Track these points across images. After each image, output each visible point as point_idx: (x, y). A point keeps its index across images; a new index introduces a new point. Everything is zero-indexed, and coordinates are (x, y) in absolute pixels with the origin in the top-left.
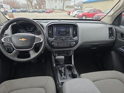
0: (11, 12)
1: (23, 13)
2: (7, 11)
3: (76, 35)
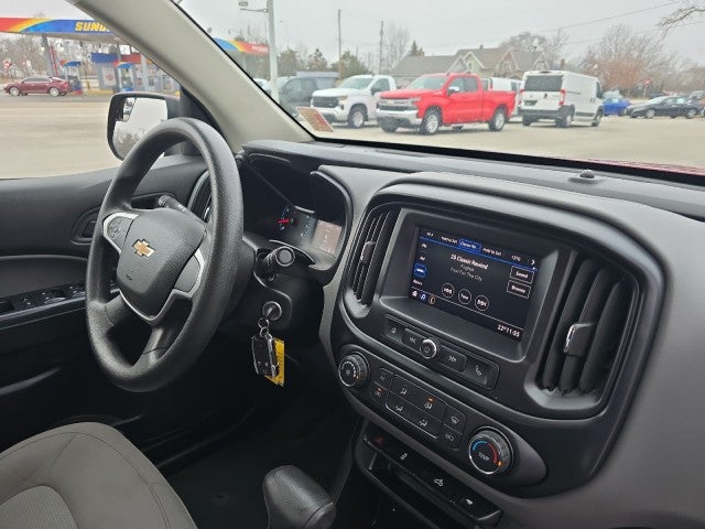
0: (595, 111)
1: (666, 121)
2: (572, 108)
3: (601, 373)
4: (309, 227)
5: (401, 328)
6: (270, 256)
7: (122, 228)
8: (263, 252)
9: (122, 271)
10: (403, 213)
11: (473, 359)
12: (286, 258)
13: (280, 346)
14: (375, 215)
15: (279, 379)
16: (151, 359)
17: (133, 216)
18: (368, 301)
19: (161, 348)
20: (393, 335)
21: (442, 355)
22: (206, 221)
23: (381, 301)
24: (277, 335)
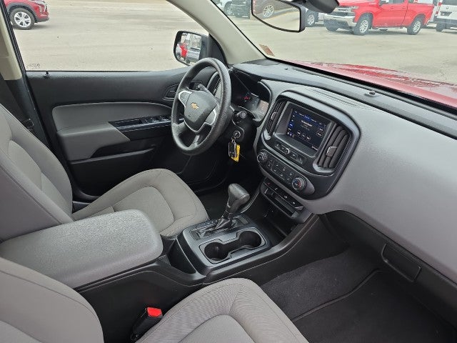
4: (256, 102)
5: (280, 144)
6: (238, 114)
7: (186, 97)
8: (236, 112)
9: (186, 114)
10: (288, 103)
11: (300, 156)
12: (244, 115)
13: (238, 147)
14: (279, 102)
15: (237, 159)
16: (195, 145)
17: (190, 93)
18: (271, 135)
19: (199, 142)
20: (277, 146)
21: (291, 154)
22: (214, 95)
23: (275, 135)
24: (238, 143)
